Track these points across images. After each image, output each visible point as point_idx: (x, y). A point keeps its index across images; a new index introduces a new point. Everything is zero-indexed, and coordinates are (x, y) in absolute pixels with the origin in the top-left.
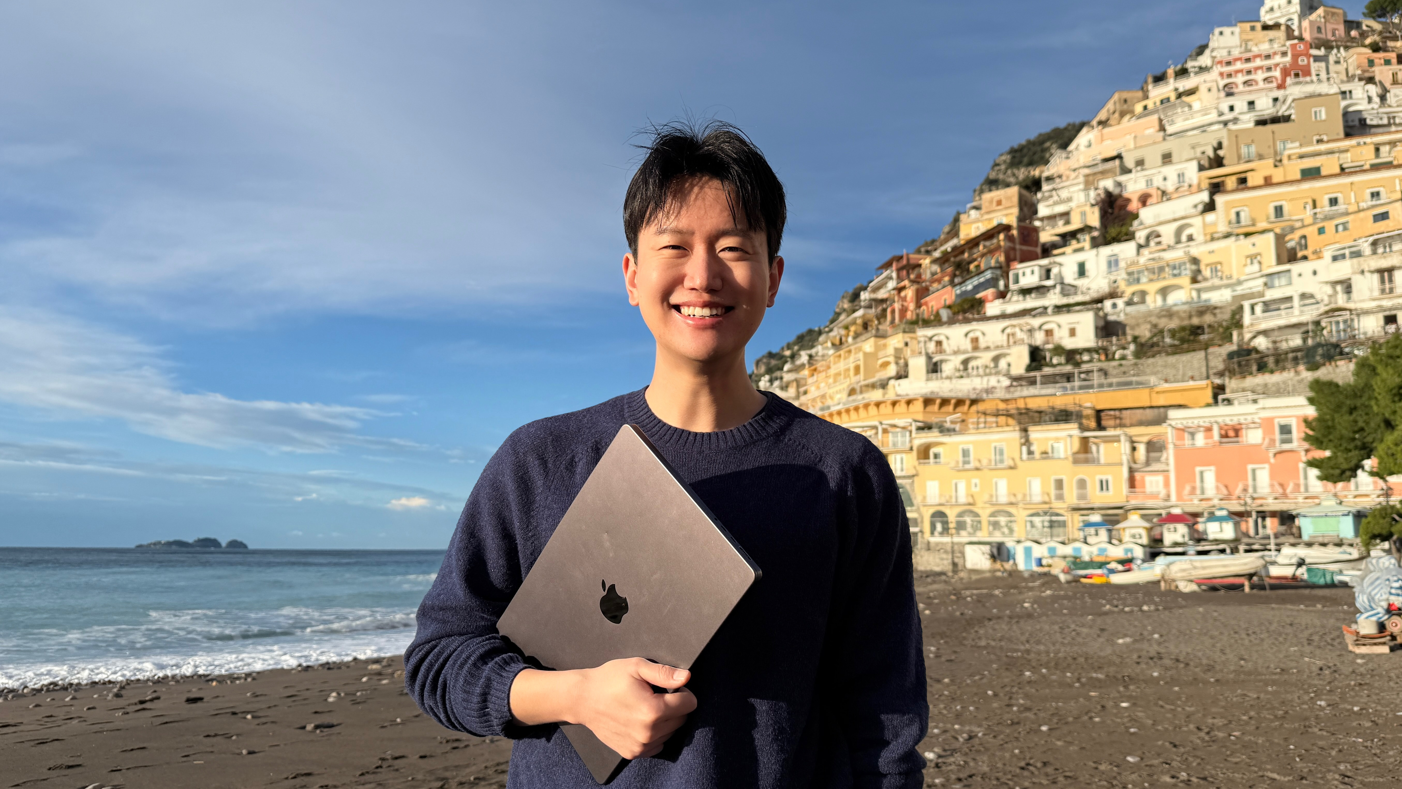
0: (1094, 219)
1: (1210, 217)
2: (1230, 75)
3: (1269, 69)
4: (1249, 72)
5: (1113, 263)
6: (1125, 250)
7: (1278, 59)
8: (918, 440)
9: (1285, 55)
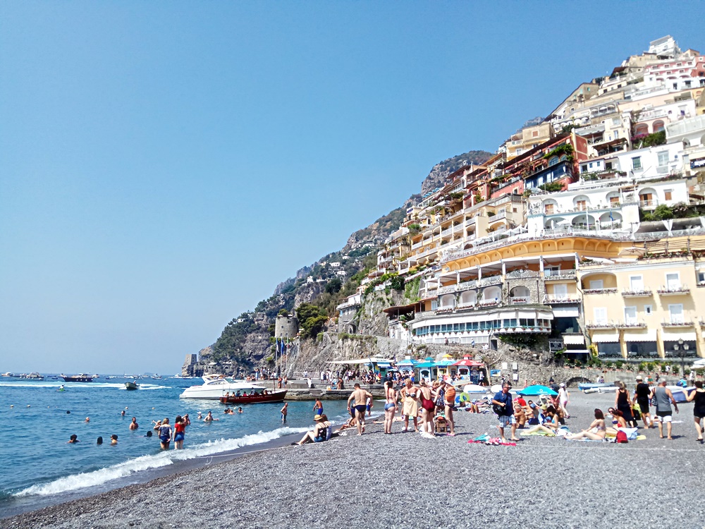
0: (626, 135)
5: (661, 156)
8: (581, 272)
9: (690, 63)
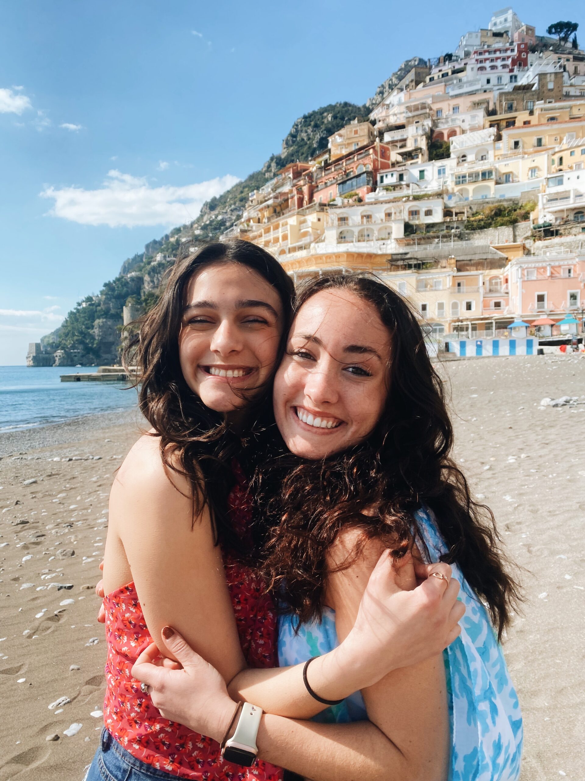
1: (500, 144)
2: (481, 62)
3: (504, 59)
4: (492, 60)
5: (441, 172)
6: (449, 164)
7: (509, 53)
9: (513, 50)
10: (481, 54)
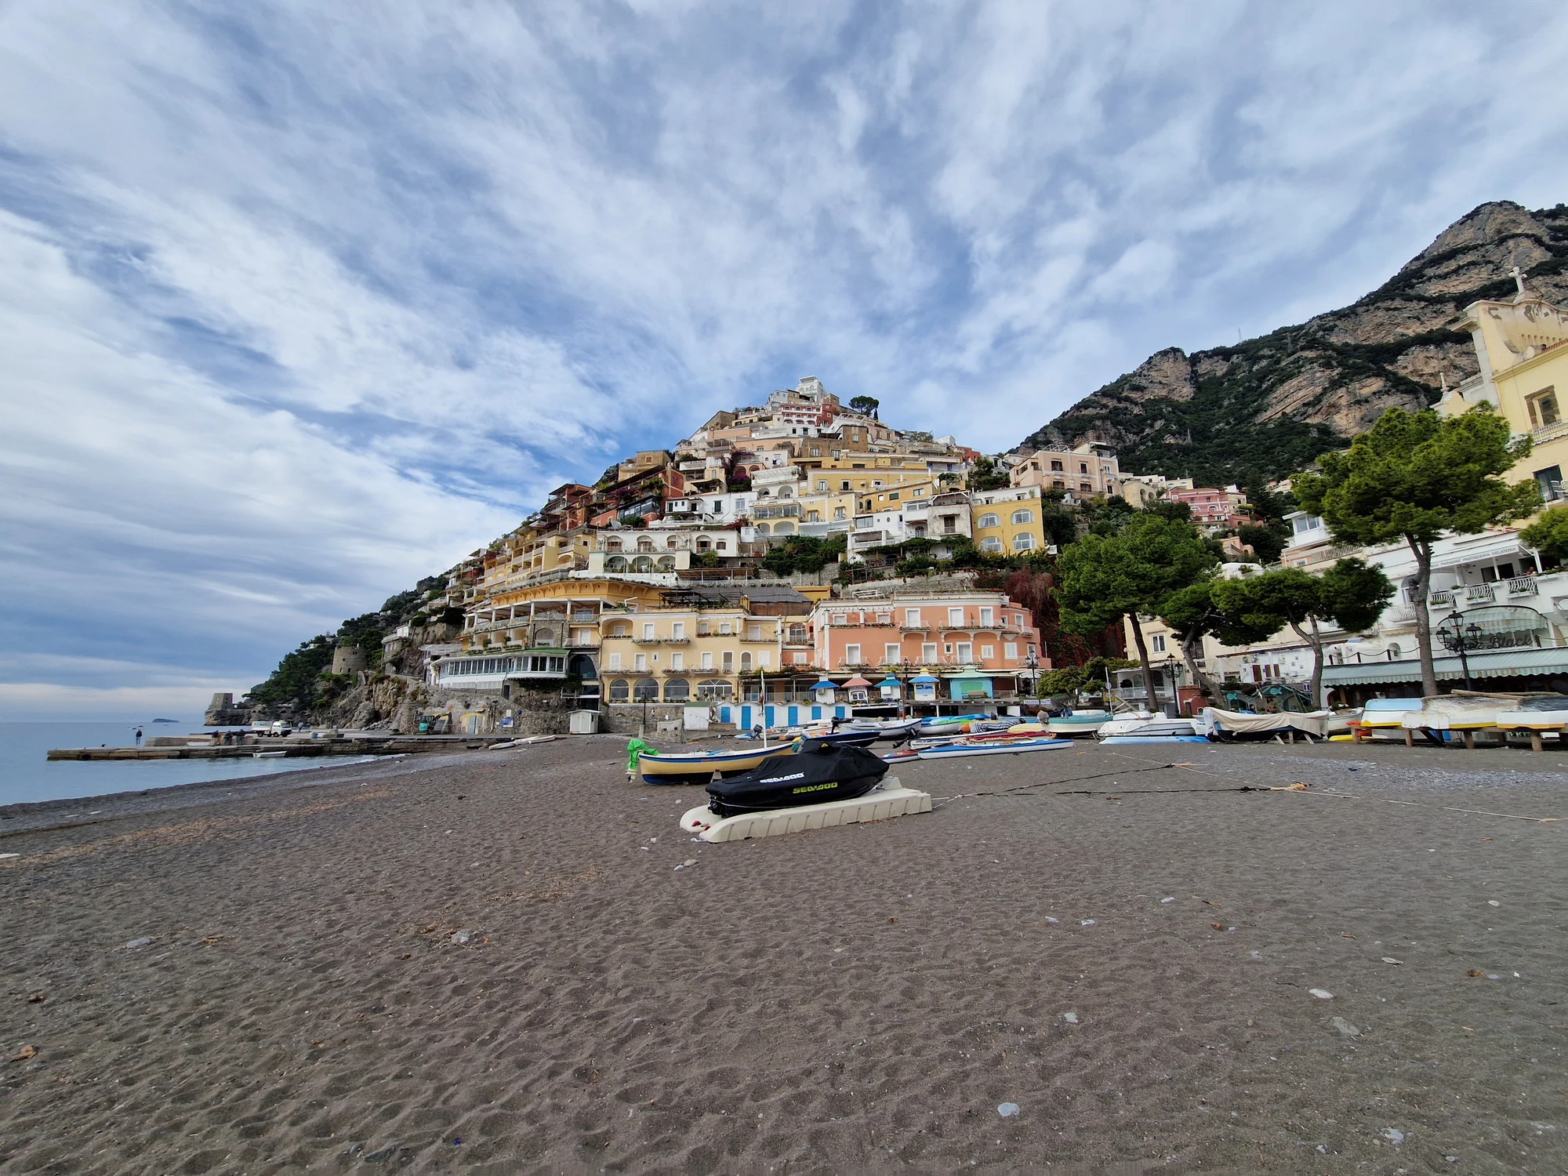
0: (721, 476)
1: (803, 484)
2: (788, 415)
3: (810, 416)
4: (799, 416)
5: (740, 503)
6: (750, 497)
7: (815, 411)
8: (605, 616)
9: (818, 410)
10: (787, 408)
